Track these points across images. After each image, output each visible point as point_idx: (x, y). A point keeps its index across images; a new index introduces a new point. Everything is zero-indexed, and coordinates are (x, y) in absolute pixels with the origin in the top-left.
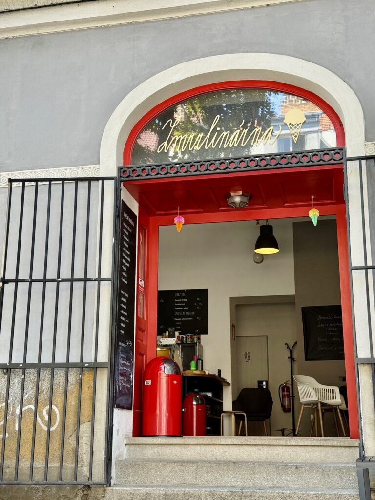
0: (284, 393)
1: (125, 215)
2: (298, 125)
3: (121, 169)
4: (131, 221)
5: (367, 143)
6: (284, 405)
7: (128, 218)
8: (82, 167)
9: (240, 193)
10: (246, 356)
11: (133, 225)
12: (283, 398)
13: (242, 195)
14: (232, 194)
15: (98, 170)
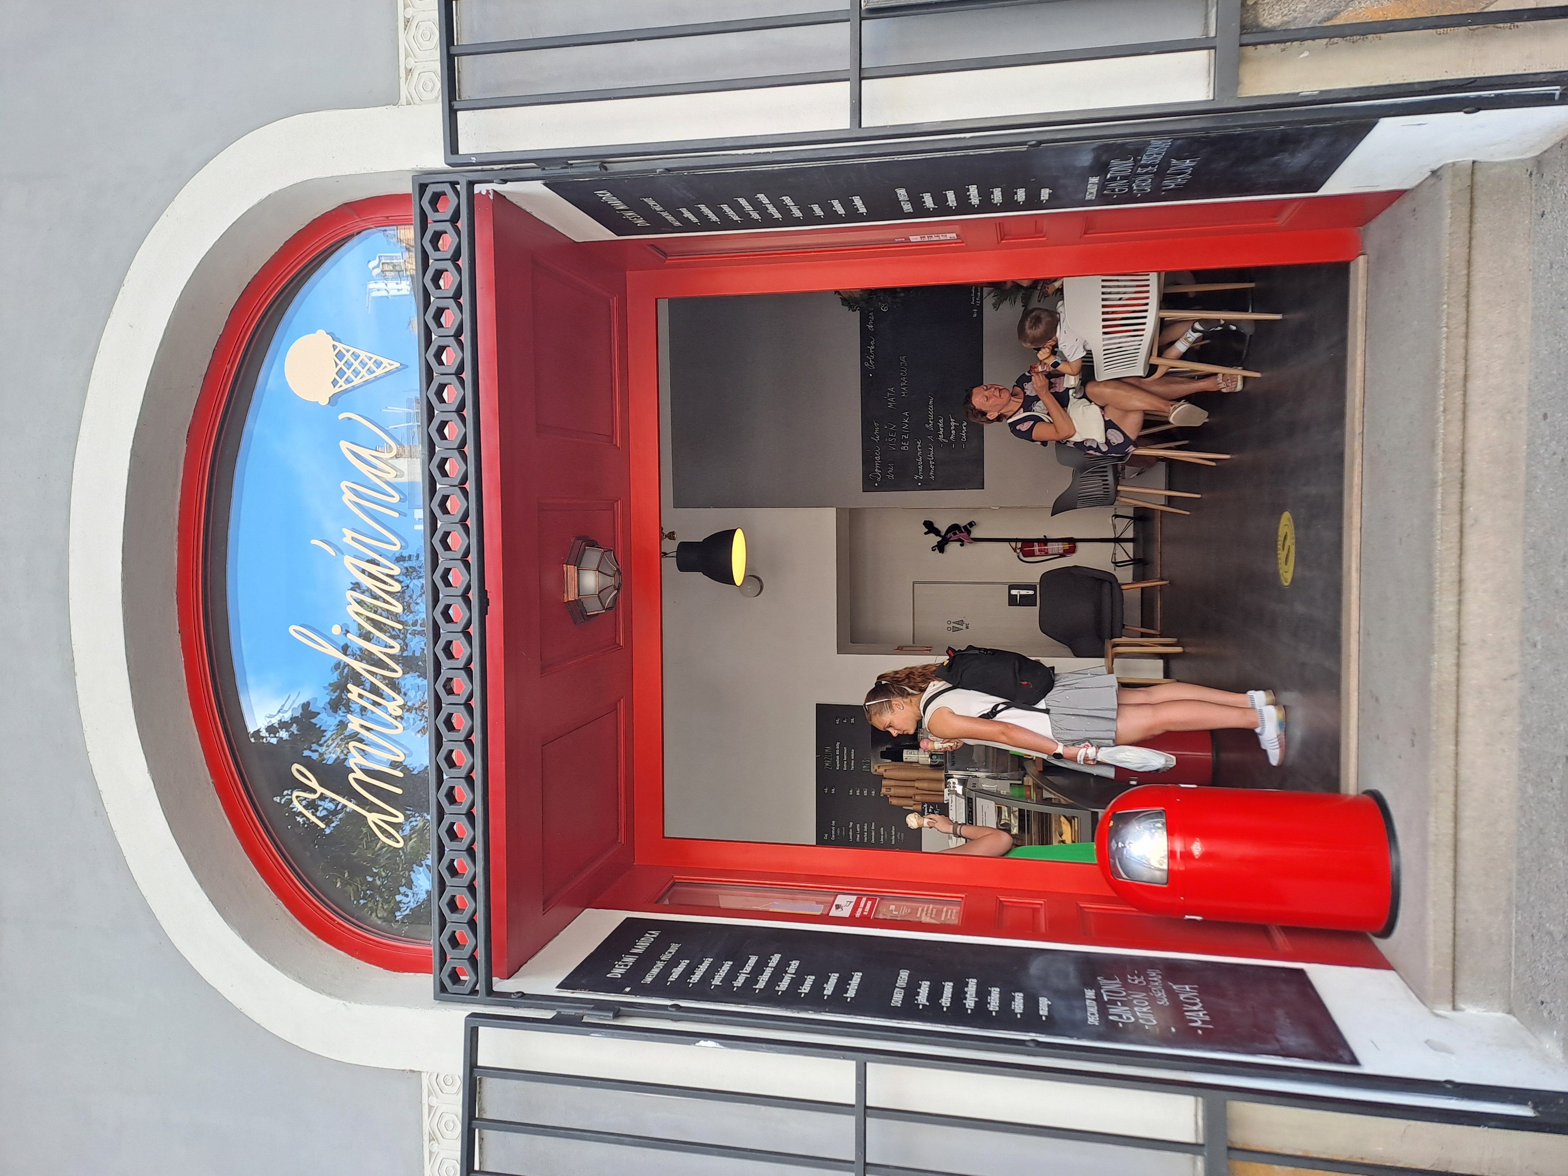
0: (1037, 553)
1: (618, 972)
2: (340, 356)
3: (443, 989)
4: (642, 946)
5: (403, 100)
6: (1061, 551)
7: (630, 960)
8: (426, 1138)
9: (571, 570)
10: (956, 630)
11: (656, 934)
12: (1047, 554)
13: (578, 563)
14: (571, 596)
15: (441, 1078)
